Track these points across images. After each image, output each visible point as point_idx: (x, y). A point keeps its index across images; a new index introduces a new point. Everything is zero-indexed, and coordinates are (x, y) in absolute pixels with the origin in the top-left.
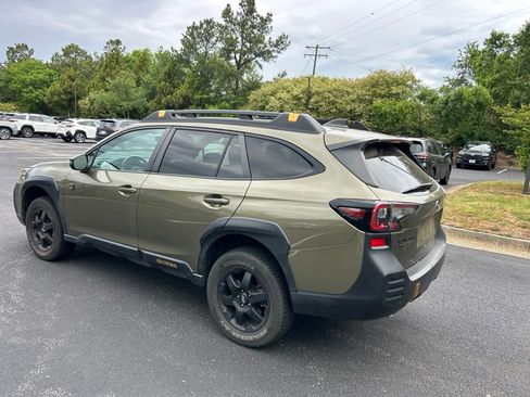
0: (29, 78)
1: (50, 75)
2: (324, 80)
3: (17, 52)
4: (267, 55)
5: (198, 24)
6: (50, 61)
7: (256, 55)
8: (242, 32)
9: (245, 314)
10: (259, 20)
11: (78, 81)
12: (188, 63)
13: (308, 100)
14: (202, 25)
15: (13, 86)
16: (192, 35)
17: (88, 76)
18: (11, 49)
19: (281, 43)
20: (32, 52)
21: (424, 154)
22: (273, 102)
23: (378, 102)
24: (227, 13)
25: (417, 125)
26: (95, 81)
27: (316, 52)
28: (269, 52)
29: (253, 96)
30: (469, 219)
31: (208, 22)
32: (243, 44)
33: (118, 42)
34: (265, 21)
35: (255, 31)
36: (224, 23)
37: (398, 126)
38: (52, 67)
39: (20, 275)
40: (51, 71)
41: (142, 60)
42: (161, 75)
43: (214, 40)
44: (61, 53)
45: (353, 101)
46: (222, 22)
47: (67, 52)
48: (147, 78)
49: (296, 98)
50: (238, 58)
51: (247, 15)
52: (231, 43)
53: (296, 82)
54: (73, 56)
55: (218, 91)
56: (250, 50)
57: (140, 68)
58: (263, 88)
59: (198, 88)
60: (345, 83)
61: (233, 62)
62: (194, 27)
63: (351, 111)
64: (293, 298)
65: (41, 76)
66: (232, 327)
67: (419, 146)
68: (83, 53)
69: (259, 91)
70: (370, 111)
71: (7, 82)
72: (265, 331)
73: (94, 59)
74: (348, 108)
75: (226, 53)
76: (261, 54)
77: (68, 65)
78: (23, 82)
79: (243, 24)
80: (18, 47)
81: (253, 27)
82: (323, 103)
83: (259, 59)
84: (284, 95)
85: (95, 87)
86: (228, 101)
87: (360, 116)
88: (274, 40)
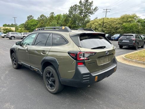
0: (32, 24)
1: (37, 23)
2: (108, 19)
3: (30, 18)
4: (91, 13)
5: (73, 6)
6: (37, 19)
7: (89, 13)
8: (85, 7)
9: (51, 84)
10: (89, 3)
11: (44, 24)
12: (70, 17)
13: (103, 25)
14: (74, 6)
15: (29, 26)
16: (71, 9)
17: (46, 22)
18: (28, 17)
19: (96, 9)
20: (33, 18)
21: (134, 38)
22: (93, 26)
23: (124, 24)
24: (80, 2)
25: (137, 30)
26: (47, 24)
27: (106, 11)
28: (92, 12)
29: (87, 24)
30: (142, 58)
31: (75, 5)
32: (85, 10)
33: (53, 13)
34: (91, 3)
35: (88, 6)
36: (80, 5)
37: (131, 31)
38: (38, 21)
39: (7, 72)
40: (37, 22)
41: (59, 17)
42: (64, 21)
43: (77, 10)
44: (40, 17)
45: (117, 24)
46: (79, 5)
47: (41, 17)
48: (60, 22)
49: (100, 24)
50: (84, 14)
51: (86, 2)
52: (82, 11)
53: (100, 20)
54: (42, 17)
55: (78, 24)
56: (87, 12)
57: (58, 19)
58: (90, 22)
59: (73, 24)
60: (114, 19)
61: (82, 15)
62: (72, 7)
63: (116, 27)
64: (60, 80)
65: (35, 23)
66: (49, 87)
67: (133, 36)
68: (45, 16)
69: (89, 23)
70: (122, 27)
71: (28, 25)
72: (55, 89)
73: (47, 18)
74: (115, 26)
75: (81, 13)
76: (90, 13)
77: (41, 20)
78: (31, 25)
79: (85, 5)
80: (30, 16)
81: (88, 5)
82: (107, 25)
83: (89, 14)
84: (96, 24)
85: (47, 25)
86: (81, 26)
87: (119, 28)
88: (94, 8)
